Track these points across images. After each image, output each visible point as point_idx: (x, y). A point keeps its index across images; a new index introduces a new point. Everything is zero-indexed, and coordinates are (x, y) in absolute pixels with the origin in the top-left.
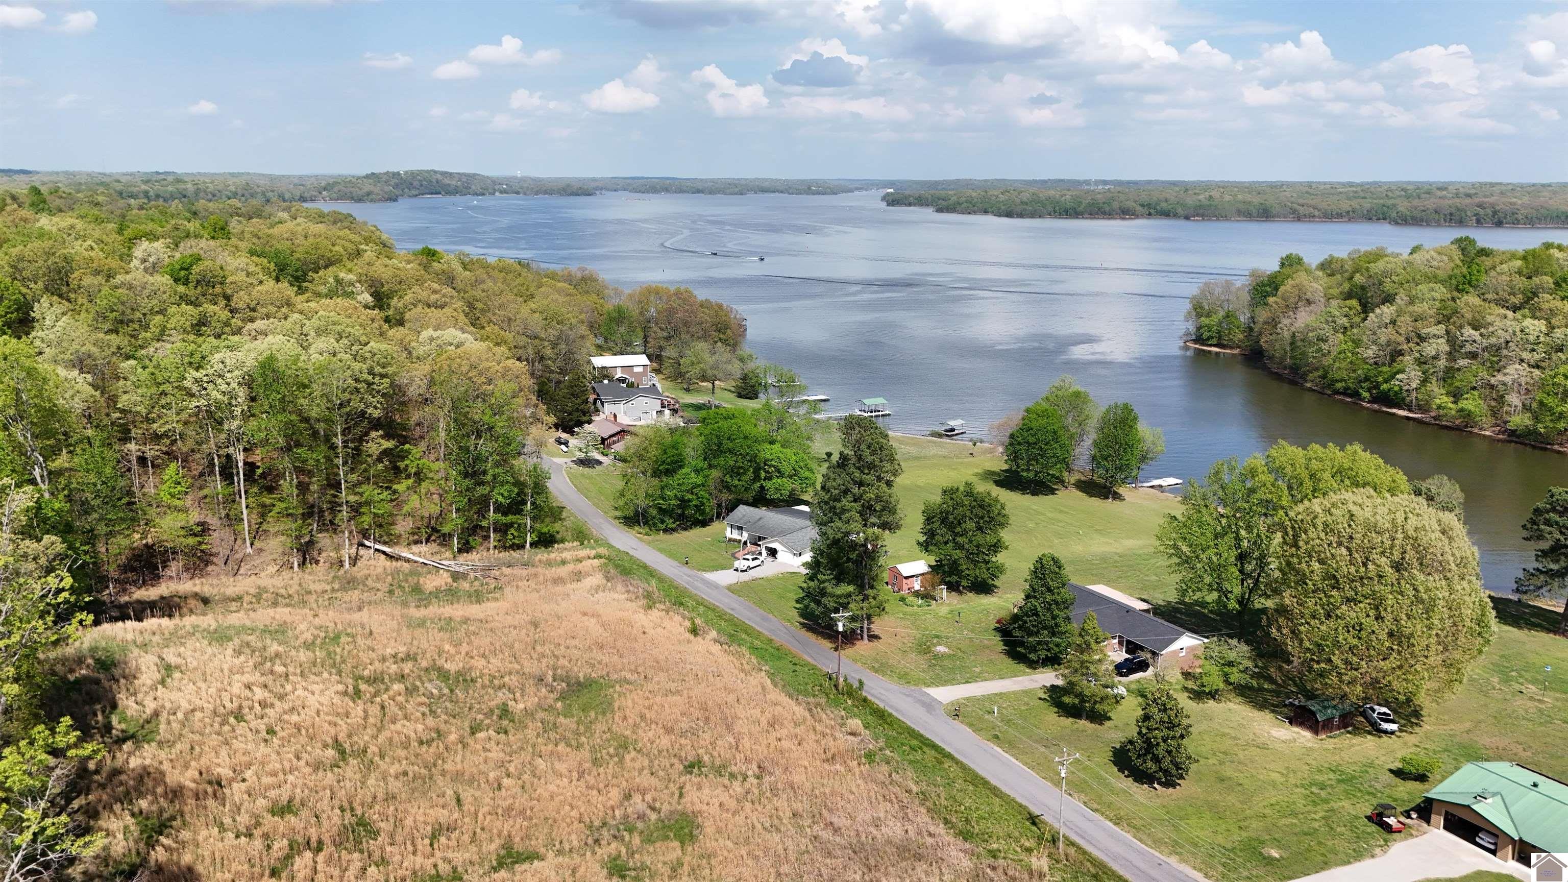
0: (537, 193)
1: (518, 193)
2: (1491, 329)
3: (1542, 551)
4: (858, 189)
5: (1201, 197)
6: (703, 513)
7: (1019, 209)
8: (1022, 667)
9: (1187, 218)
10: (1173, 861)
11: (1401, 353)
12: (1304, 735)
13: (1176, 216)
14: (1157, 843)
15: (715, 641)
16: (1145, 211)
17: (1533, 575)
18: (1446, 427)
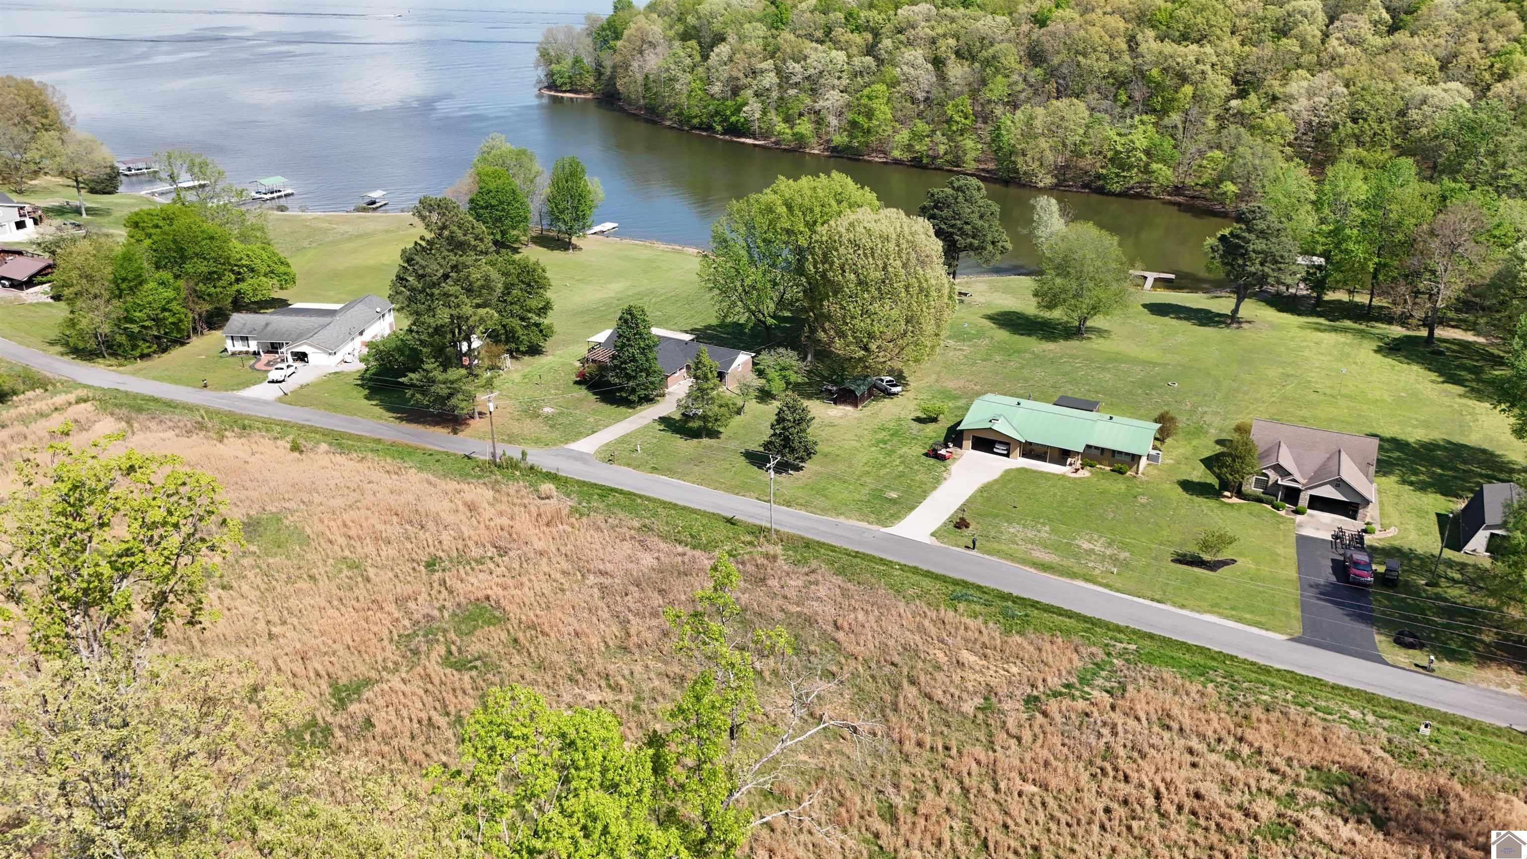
2: (808, 61)
6: (179, 330)
8: (623, 409)
10: (842, 519)
11: (741, 88)
12: (846, 410)
14: (824, 511)
15: (327, 453)
18: (783, 150)
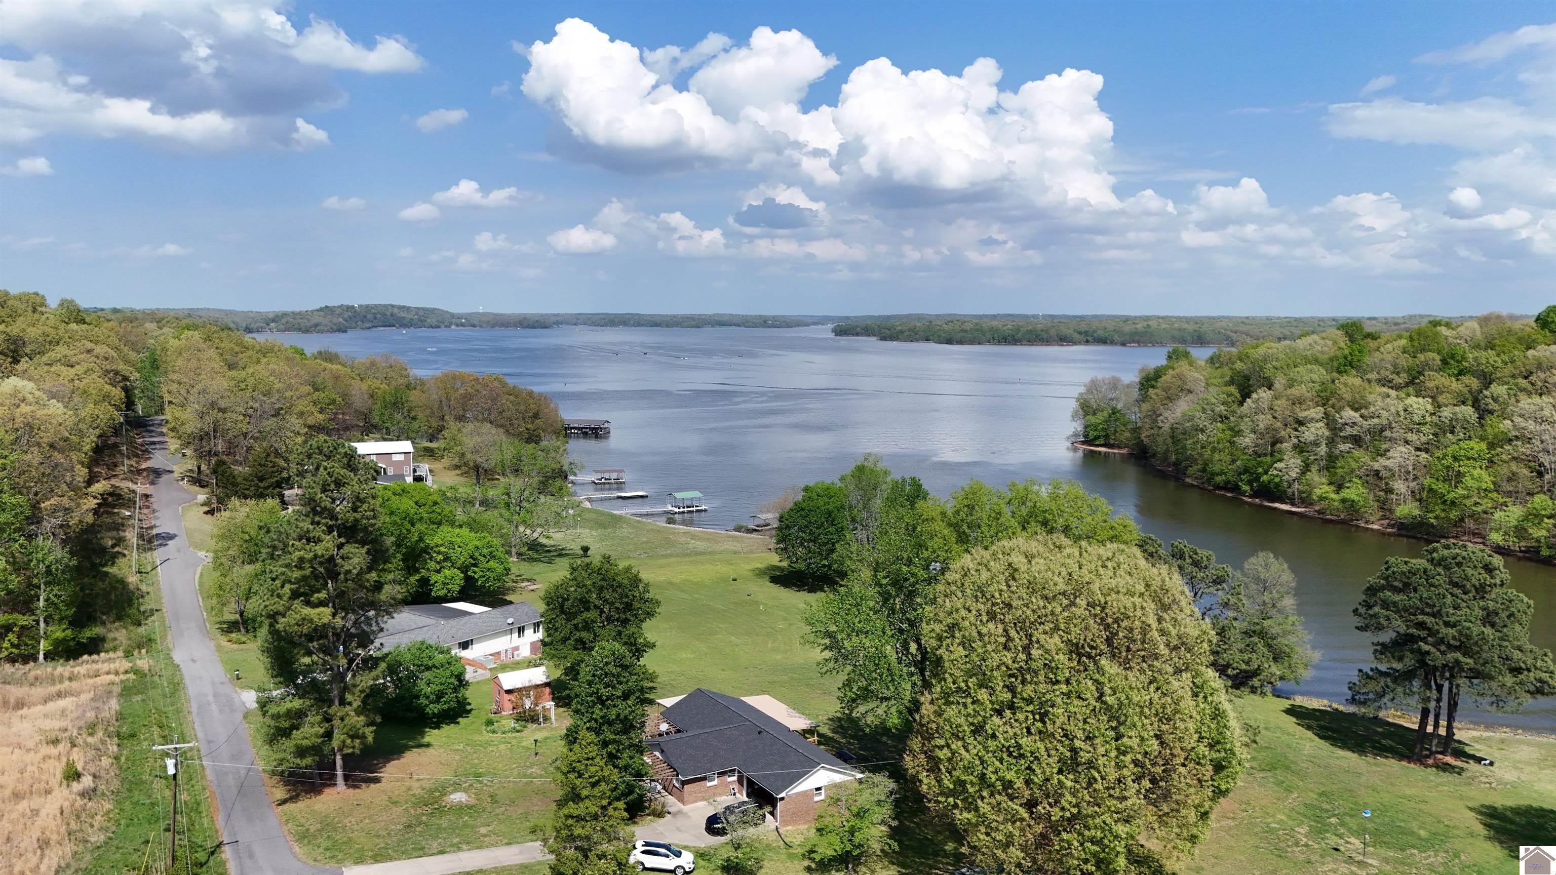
0: (493, 326)
1: (474, 326)
2: (1372, 409)
3: (1383, 645)
4: (815, 324)
5: (1139, 326)
7: (959, 336)
9: (1124, 344)
11: (1279, 441)
13: (1113, 343)
16: (1084, 338)
17: (1368, 677)
18: (1331, 521)
